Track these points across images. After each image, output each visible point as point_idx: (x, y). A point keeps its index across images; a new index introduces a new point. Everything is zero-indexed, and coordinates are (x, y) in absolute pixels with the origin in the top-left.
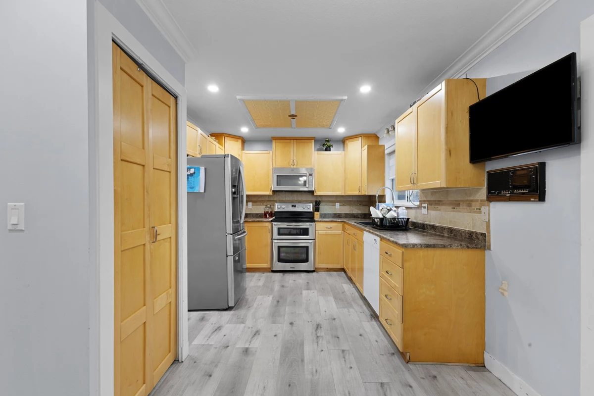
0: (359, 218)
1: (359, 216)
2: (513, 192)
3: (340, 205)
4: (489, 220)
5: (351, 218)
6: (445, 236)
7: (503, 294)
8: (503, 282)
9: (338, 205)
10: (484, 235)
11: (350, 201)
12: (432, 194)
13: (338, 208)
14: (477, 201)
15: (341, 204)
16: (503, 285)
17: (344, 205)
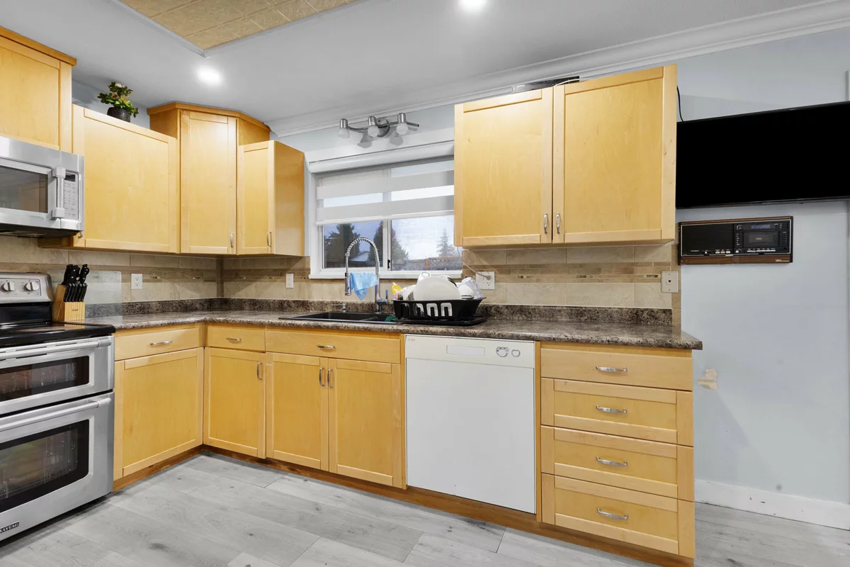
0: (196, 310)
1: (198, 306)
2: (745, 252)
3: (144, 281)
4: (680, 291)
5: (176, 311)
6: (562, 322)
7: (707, 387)
8: (707, 371)
9: (137, 279)
10: (667, 312)
11: (172, 269)
12: (507, 256)
13: (140, 288)
14: (648, 264)
15: (148, 277)
16: (707, 375)
17: (155, 280)
